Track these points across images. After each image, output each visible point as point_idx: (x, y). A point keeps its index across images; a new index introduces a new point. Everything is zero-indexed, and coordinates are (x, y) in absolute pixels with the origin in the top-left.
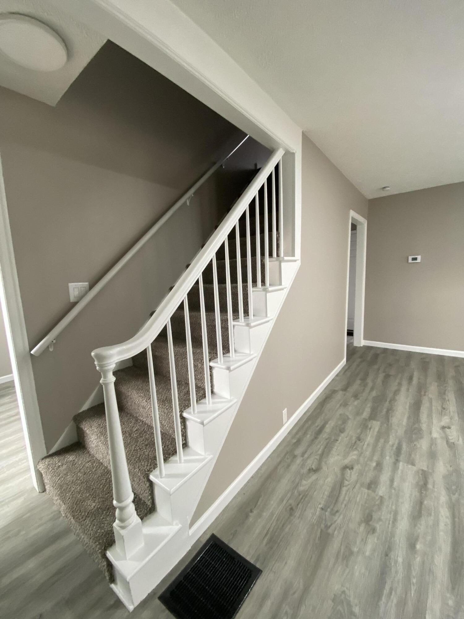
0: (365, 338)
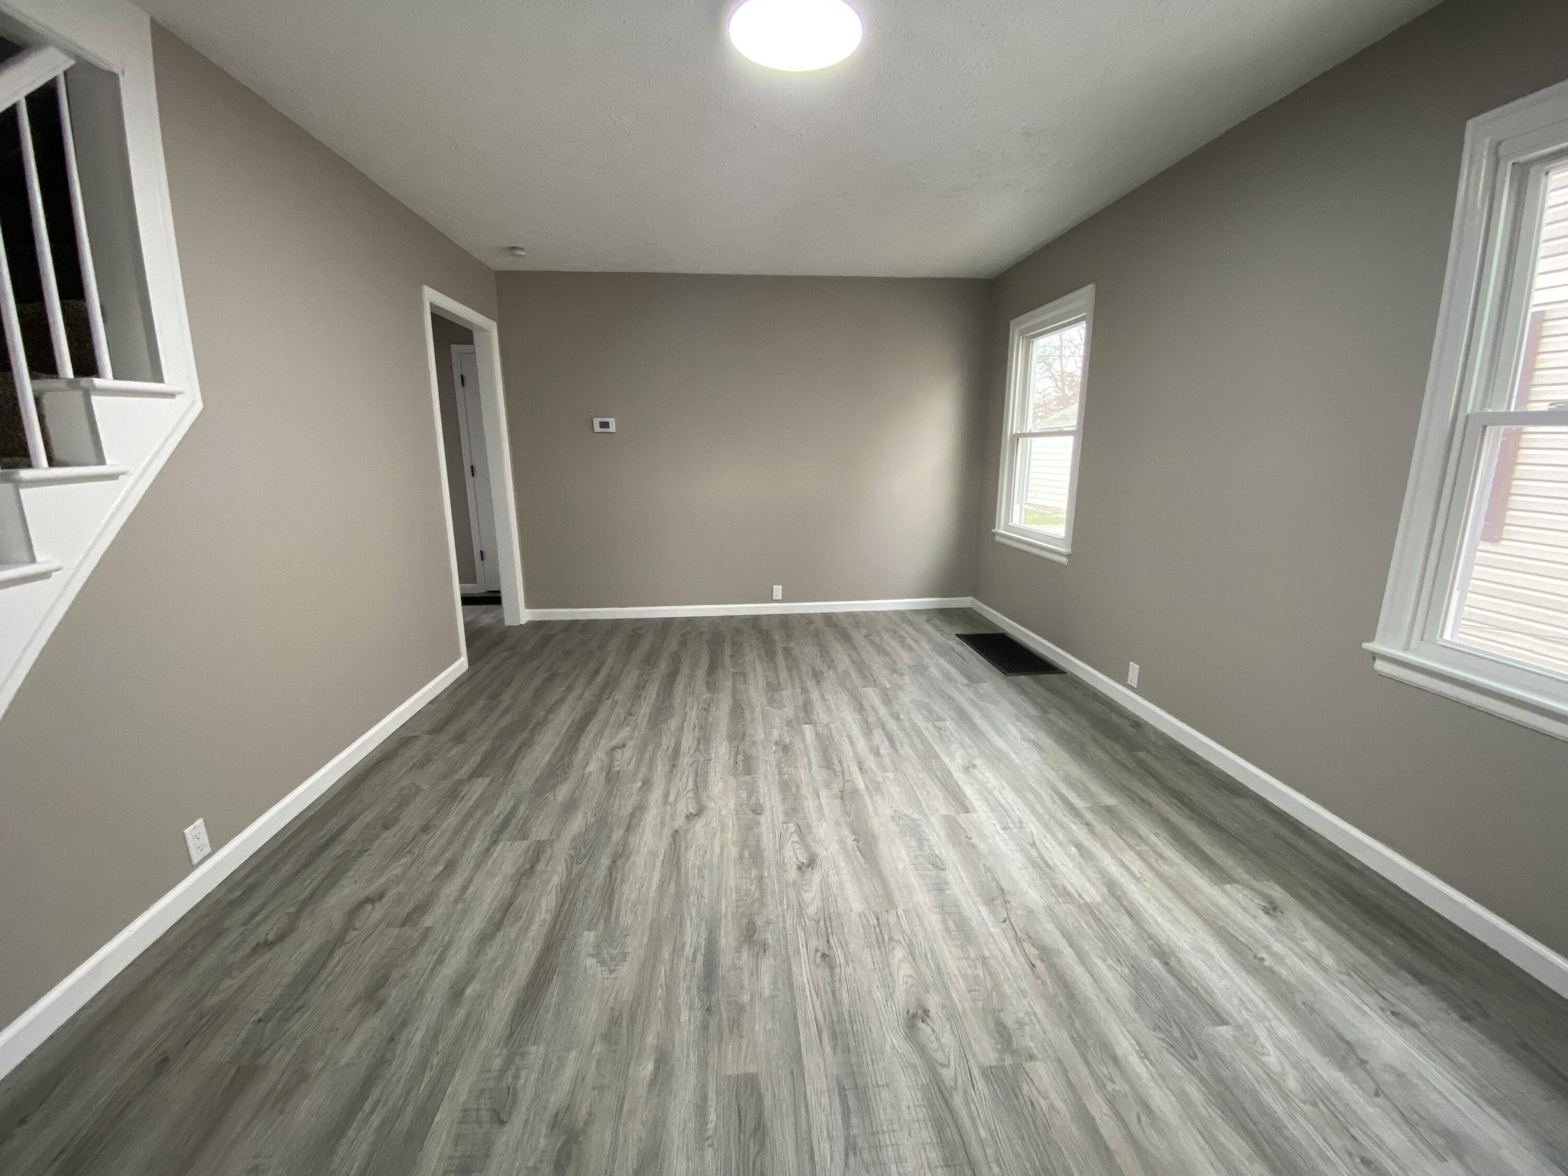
0: (530, 604)
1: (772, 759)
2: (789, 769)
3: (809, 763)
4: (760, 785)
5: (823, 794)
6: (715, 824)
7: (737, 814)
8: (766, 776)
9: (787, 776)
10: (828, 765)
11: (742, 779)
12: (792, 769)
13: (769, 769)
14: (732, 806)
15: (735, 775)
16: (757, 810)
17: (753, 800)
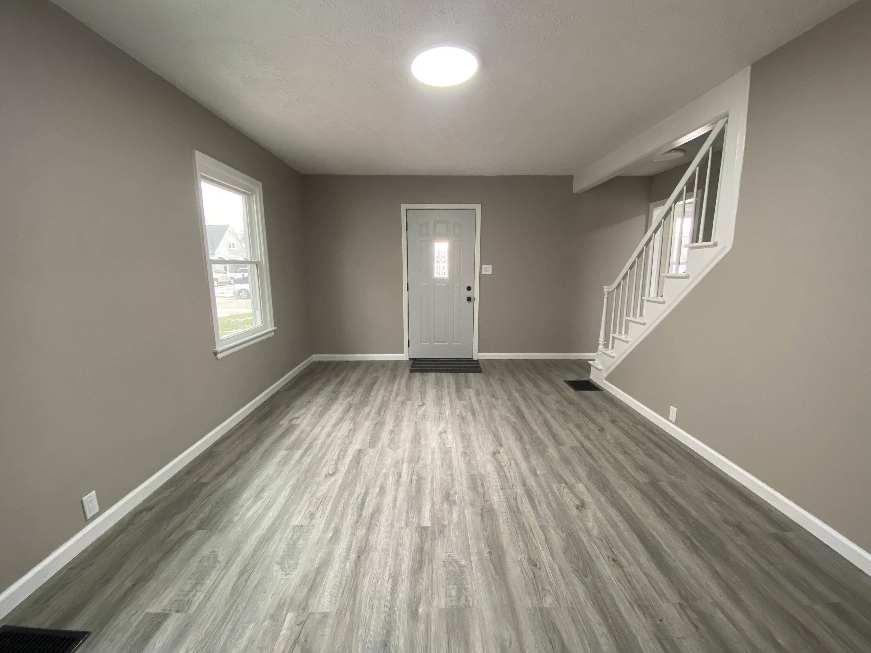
1: (457, 487)
2: (446, 478)
3: (432, 482)
4: (464, 467)
5: (428, 461)
6: (485, 449)
7: (474, 452)
8: (461, 473)
9: (448, 473)
10: (420, 479)
11: (476, 472)
12: (444, 478)
13: (460, 478)
14: (478, 456)
15: (480, 475)
16: (465, 454)
17: (467, 459)
